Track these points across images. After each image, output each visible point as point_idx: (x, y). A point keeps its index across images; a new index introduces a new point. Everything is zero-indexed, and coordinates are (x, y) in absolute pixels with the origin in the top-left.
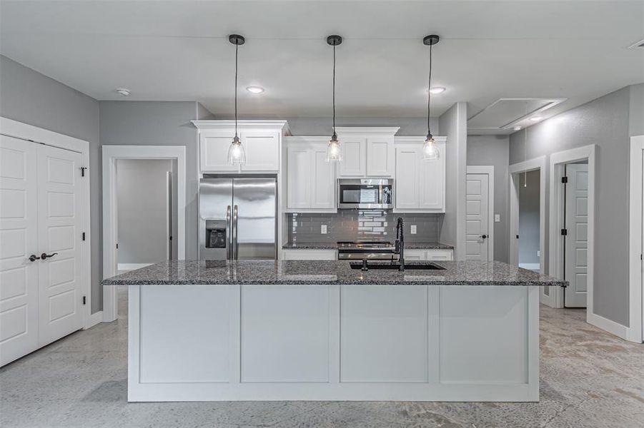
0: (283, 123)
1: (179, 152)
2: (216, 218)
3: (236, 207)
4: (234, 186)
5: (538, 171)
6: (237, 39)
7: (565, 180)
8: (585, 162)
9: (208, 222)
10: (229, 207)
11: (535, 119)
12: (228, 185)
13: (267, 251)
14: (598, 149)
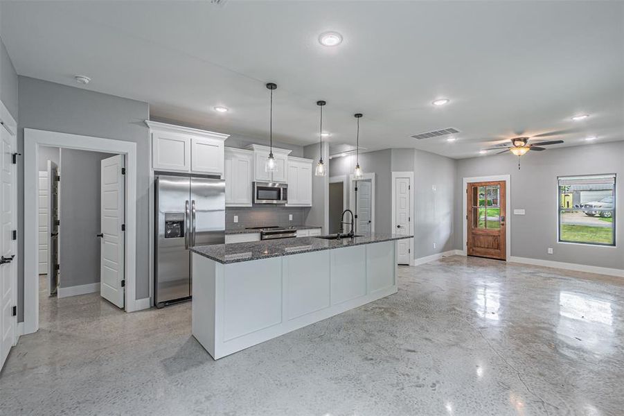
0: (226, 136)
1: (130, 148)
2: (174, 211)
3: (193, 202)
4: (192, 184)
5: (342, 183)
6: (271, 86)
7: (356, 189)
8: (369, 181)
9: (167, 214)
10: (187, 202)
11: (343, 155)
12: (185, 183)
13: (217, 238)
14: (376, 176)
